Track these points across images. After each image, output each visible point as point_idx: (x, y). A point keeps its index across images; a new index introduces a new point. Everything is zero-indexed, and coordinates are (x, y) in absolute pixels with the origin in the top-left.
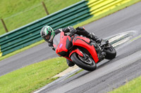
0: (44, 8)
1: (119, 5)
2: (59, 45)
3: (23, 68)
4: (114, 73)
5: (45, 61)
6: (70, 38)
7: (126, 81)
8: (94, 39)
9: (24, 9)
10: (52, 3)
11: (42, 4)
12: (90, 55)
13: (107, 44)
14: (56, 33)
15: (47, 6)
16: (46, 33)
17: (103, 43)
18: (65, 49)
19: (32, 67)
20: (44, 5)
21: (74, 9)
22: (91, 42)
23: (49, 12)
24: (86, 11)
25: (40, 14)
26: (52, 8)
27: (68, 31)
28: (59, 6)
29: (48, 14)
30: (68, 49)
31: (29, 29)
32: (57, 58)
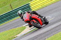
0: (10, 7)
1: (43, 5)
2: (26, 18)
3: (2, 32)
4: (41, 35)
5: (11, 30)
6: (30, 15)
7: (46, 38)
8: (40, 16)
9: (2, 7)
10: (14, 5)
11: (9, 5)
12: (39, 22)
13: (45, 18)
14: (24, 13)
15: (12, 6)
16: (20, 13)
17: (43, 18)
18: (29, 20)
19: (5, 32)
20: (11, 5)
21: (23, 7)
22: (39, 17)
24: (29, 8)
25: (9, 9)
26: (14, 6)
27: (29, 12)
28: (17, 6)
29: (12, 9)
30: (30, 19)
31: (4, 16)
32: (16, 28)
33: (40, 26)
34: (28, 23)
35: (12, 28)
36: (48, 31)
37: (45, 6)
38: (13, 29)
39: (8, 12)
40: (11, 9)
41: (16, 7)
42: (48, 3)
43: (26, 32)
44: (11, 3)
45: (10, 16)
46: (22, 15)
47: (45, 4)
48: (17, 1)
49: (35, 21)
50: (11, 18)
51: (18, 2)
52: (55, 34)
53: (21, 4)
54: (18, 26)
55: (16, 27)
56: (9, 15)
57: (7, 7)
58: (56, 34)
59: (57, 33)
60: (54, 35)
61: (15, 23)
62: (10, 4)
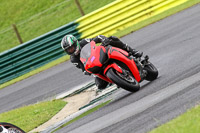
0: (15, 34)
1: (121, 28)
2: (89, 59)
10: (27, 26)
11: (12, 27)
13: (146, 60)
14: (82, 45)
15: (19, 31)
18: (99, 63)
20: (16, 29)
22: (129, 55)
23: (23, 39)
25: (10, 42)
26: (27, 33)
29: (22, 43)
30: (102, 63)
32: (34, 105)
33: (134, 83)
34: (95, 73)
35: (21, 105)
36: (138, 115)
37: (128, 32)
38: (23, 108)
39: (6, 52)
40: (18, 41)
41: (32, 36)
42: (140, 20)
43: (68, 118)
44: (16, 22)
45: (15, 65)
46: (78, 49)
47: (127, 26)
48: (37, 15)
49: (118, 68)
50: (17, 71)
51: (39, 18)
52: (163, 125)
53: (49, 25)
54: (40, 98)
55: (34, 101)
56: (12, 61)
57: (6, 36)
58: (164, 123)
59: (168, 120)
60: (159, 128)
61: (30, 87)
62: (14, 26)
